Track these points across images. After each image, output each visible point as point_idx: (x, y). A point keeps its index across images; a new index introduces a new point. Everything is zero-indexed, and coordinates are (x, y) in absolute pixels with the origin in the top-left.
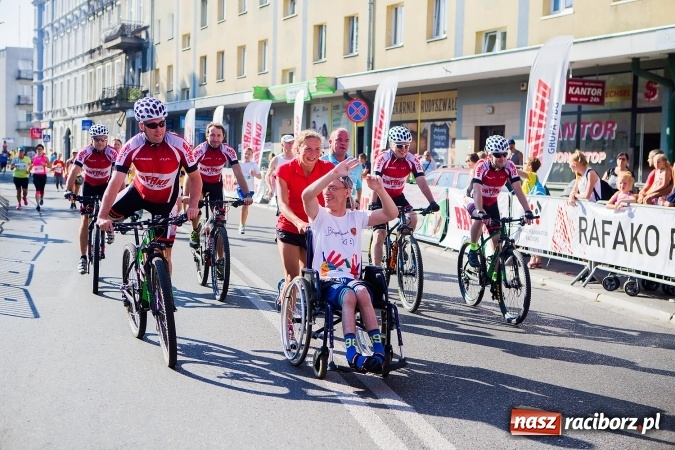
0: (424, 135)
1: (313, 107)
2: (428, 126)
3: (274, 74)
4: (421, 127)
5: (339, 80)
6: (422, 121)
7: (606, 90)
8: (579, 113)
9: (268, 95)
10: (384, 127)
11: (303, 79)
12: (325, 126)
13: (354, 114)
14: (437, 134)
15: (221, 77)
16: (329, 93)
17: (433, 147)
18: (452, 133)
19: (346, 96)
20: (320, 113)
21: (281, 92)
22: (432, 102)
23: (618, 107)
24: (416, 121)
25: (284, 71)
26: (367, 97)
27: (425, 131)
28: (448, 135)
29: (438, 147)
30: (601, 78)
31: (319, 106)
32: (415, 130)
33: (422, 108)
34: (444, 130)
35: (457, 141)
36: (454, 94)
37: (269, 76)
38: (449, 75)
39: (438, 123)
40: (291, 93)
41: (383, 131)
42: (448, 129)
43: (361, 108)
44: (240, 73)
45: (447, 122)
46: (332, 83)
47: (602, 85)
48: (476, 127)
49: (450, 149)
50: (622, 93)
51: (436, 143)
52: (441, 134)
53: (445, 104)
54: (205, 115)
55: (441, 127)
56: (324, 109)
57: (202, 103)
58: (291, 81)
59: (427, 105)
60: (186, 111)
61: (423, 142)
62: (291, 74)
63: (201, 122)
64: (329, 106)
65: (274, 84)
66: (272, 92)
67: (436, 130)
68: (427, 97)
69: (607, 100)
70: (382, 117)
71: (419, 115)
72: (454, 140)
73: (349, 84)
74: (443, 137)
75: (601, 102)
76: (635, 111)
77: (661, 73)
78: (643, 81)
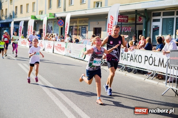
0: (79, 30)
1: (48, 21)
2: (80, 27)
3: (37, 12)
4: (79, 28)
5: (56, 14)
6: (79, 26)
7: (128, 18)
8: (121, 24)
9: (35, 18)
10: (68, 27)
11: (45, 14)
12: (51, 27)
13: (60, 24)
14: (83, 29)
15: (21, 12)
16: (53, 18)
17: (82, 33)
19: (58, 18)
20: (50, 23)
21: (39, 17)
22: (82, 21)
23: (132, 23)
24: (77, 26)
25: (40, 11)
26: (63, 19)
27: (80, 29)
28: (86, 30)
29: (83, 33)
30: (127, 15)
31: (50, 21)
32: (77, 28)
33: (79, 22)
34: (85, 29)
35: (88, 32)
36: (88, 19)
37: (36, 12)
38: (86, 13)
39: (83, 27)
40: (42, 17)
41: (67, 29)
42: (86, 28)
43: (62, 22)
44: (27, 11)
45: (86, 26)
46: (53, 15)
47: (127, 17)
48: (94, 28)
49: (86, 34)
50: (133, 19)
51: (83, 32)
52: (84, 30)
53: (85, 22)
54: (17, 23)
55: (84, 28)
56: (51, 22)
57: (16, 20)
58: (42, 14)
59: (80, 22)
60: (11, 22)
61: (79, 32)
62: (42, 12)
63: (16, 25)
64: (53, 21)
65: (37, 15)
66: (37, 17)
67: (83, 28)
68: (80, 19)
69: (129, 21)
70: (67, 25)
71: (78, 24)
72: (88, 31)
73: (58, 15)
74: (85, 31)
75: (127, 22)
76: (136, 24)
77: (143, 14)
78: (138, 16)
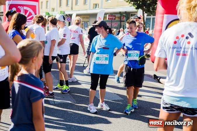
2: (84, 22)
3: (50, 9)
5: (65, 12)
6: (83, 21)
7: (116, 17)
8: (112, 21)
9: (49, 14)
11: (57, 11)
17: (84, 27)
18: (88, 24)
22: (85, 17)
23: (118, 20)
25: (52, 9)
26: (71, 16)
27: (83, 23)
28: (87, 24)
30: (115, 15)
34: (87, 23)
36: (89, 16)
39: (86, 22)
40: (54, 14)
43: (69, 19)
45: (88, 22)
46: (63, 13)
47: (115, 16)
49: (88, 28)
50: (119, 18)
52: (86, 24)
53: (87, 18)
55: (86, 23)
58: (54, 11)
59: (83, 18)
61: (82, 26)
62: (54, 9)
65: (50, 12)
67: (85, 23)
68: (83, 16)
69: (116, 19)
73: (67, 13)
74: (86, 25)
75: (115, 19)
76: (121, 21)
77: (125, 15)
78: (122, 16)
